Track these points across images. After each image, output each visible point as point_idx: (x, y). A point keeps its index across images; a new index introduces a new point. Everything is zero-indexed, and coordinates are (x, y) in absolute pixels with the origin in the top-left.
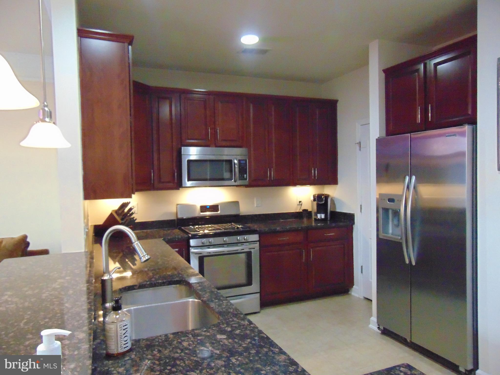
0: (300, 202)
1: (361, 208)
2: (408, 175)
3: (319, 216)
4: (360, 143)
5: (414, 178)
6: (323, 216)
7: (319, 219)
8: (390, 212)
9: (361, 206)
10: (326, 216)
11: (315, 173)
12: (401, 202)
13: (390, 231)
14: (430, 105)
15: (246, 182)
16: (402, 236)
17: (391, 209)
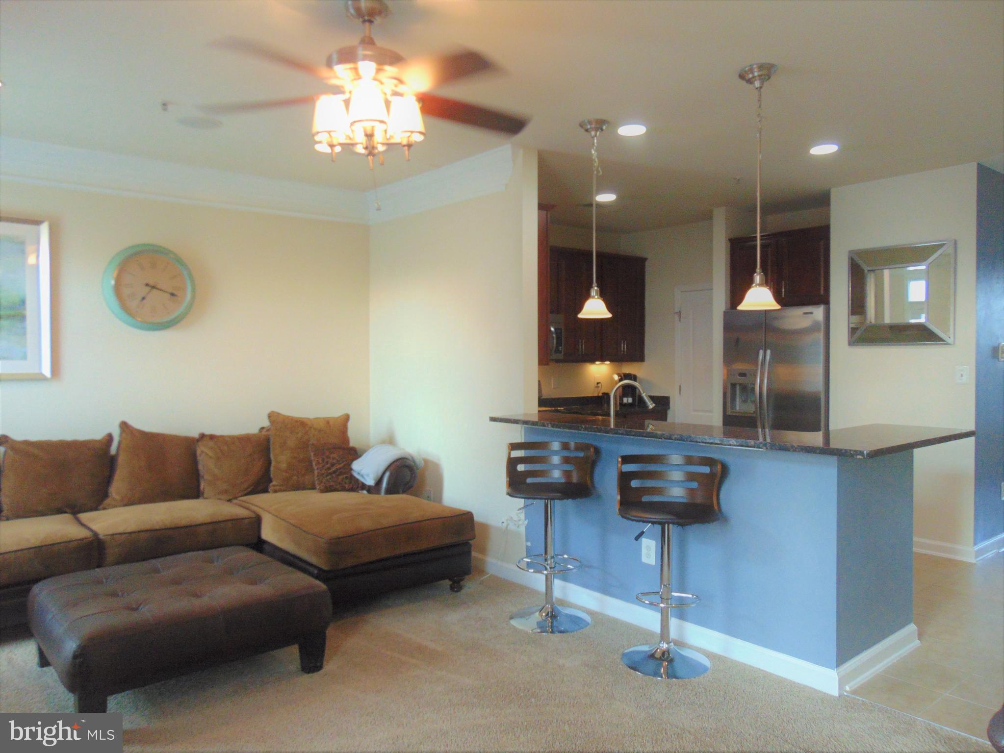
0: (598, 383)
1: (680, 390)
2: (762, 349)
3: (625, 400)
4: (679, 313)
5: (769, 352)
6: (630, 400)
7: (626, 403)
9: (680, 387)
10: (634, 400)
11: (624, 347)
12: (755, 376)
13: (738, 408)
14: (783, 282)
15: (561, 356)
16: (756, 410)
17: (740, 385)
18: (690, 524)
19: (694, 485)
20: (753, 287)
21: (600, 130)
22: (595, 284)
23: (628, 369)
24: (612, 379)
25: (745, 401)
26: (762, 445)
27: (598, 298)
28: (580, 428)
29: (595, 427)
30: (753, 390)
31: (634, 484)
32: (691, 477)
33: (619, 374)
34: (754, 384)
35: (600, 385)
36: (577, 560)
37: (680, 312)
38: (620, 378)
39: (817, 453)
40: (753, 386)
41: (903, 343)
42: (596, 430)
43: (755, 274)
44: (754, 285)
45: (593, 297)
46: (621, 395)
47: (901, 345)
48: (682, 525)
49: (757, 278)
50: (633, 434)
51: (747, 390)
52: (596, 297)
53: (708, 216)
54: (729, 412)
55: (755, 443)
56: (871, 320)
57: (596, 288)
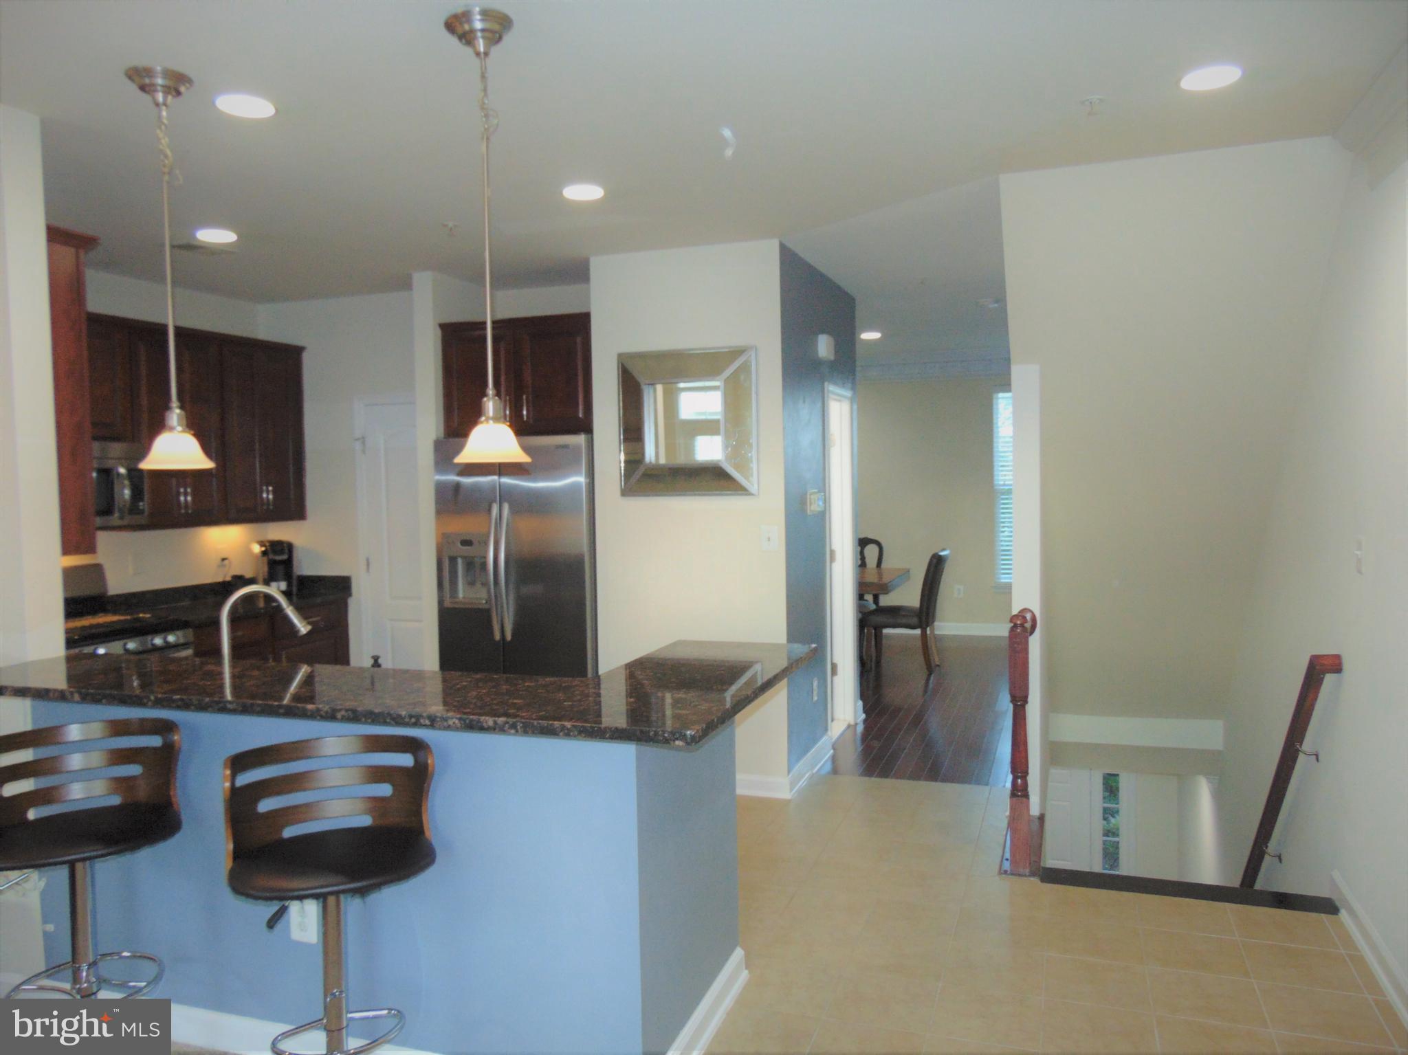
0: (224, 559)
1: (368, 565)
2: (495, 502)
5: (506, 506)
6: (283, 586)
8: (460, 561)
9: (368, 560)
11: (268, 495)
12: (486, 543)
13: (461, 595)
14: (524, 397)
15: (142, 520)
16: (489, 598)
17: (464, 558)
18: (378, 886)
19: (385, 790)
20: (482, 423)
21: (174, 93)
22: (175, 403)
23: (279, 531)
24: (249, 551)
25: (471, 583)
26: (507, 726)
27: (183, 431)
28: (145, 701)
29: (178, 697)
30: (484, 566)
31: (265, 806)
32: (378, 774)
33: (262, 542)
34: (485, 557)
35: (226, 562)
36: (152, 959)
37: (363, 438)
38: (263, 549)
39: (607, 739)
40: (483, 560)
41: (697, 493)
42: (180, 703)
43: (485, 399)
44: (483, 419)
45: (172, 429)
46: (266, 577)
47: (695, 495)
48: (362, 892)
49: (490, 405)
50: (259, 709)
51: (475, 566)
52: (180, 428)
53: (405, 284)
54: (447, 604)
55: (495, 723)
56: (650, 458)
57: (178, 411)
